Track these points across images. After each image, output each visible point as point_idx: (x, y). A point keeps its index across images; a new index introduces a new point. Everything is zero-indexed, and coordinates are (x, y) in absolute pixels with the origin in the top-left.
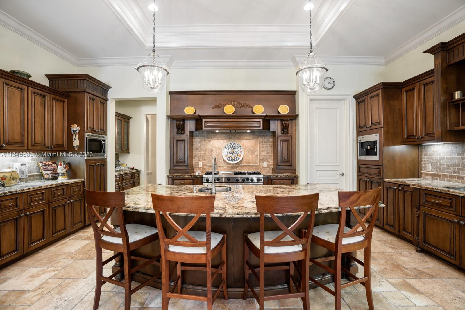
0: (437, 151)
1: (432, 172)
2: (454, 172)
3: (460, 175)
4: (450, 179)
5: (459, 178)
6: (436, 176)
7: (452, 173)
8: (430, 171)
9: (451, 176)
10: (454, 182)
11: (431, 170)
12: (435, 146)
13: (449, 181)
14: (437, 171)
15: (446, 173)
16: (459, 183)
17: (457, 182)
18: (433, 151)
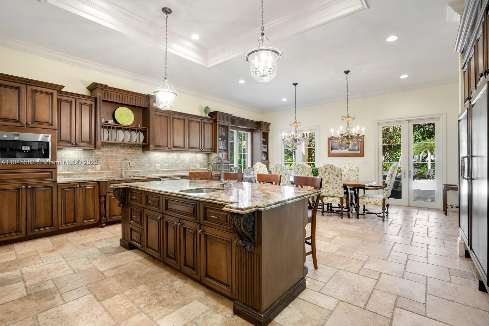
0: (69, 155)
1: (64, 173)
2: (84, 170)
3: (88, 172)
4: (81, 176)
5: (87, 174)
6: (67, 175)
7: (81, 171)
8: (61, 172)
9: (80, 173)
10: (83, 177)
11: (63, 171)
12: (67, 151)
13: (80, 177)
14: (69, 171)
15: (77, 171)
16: (87, 177)
17: (86, 177)
18: (65, 155)
